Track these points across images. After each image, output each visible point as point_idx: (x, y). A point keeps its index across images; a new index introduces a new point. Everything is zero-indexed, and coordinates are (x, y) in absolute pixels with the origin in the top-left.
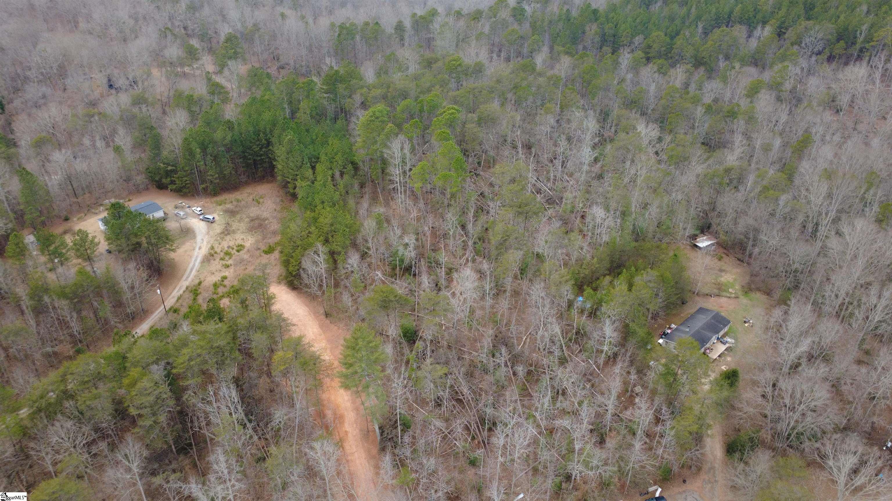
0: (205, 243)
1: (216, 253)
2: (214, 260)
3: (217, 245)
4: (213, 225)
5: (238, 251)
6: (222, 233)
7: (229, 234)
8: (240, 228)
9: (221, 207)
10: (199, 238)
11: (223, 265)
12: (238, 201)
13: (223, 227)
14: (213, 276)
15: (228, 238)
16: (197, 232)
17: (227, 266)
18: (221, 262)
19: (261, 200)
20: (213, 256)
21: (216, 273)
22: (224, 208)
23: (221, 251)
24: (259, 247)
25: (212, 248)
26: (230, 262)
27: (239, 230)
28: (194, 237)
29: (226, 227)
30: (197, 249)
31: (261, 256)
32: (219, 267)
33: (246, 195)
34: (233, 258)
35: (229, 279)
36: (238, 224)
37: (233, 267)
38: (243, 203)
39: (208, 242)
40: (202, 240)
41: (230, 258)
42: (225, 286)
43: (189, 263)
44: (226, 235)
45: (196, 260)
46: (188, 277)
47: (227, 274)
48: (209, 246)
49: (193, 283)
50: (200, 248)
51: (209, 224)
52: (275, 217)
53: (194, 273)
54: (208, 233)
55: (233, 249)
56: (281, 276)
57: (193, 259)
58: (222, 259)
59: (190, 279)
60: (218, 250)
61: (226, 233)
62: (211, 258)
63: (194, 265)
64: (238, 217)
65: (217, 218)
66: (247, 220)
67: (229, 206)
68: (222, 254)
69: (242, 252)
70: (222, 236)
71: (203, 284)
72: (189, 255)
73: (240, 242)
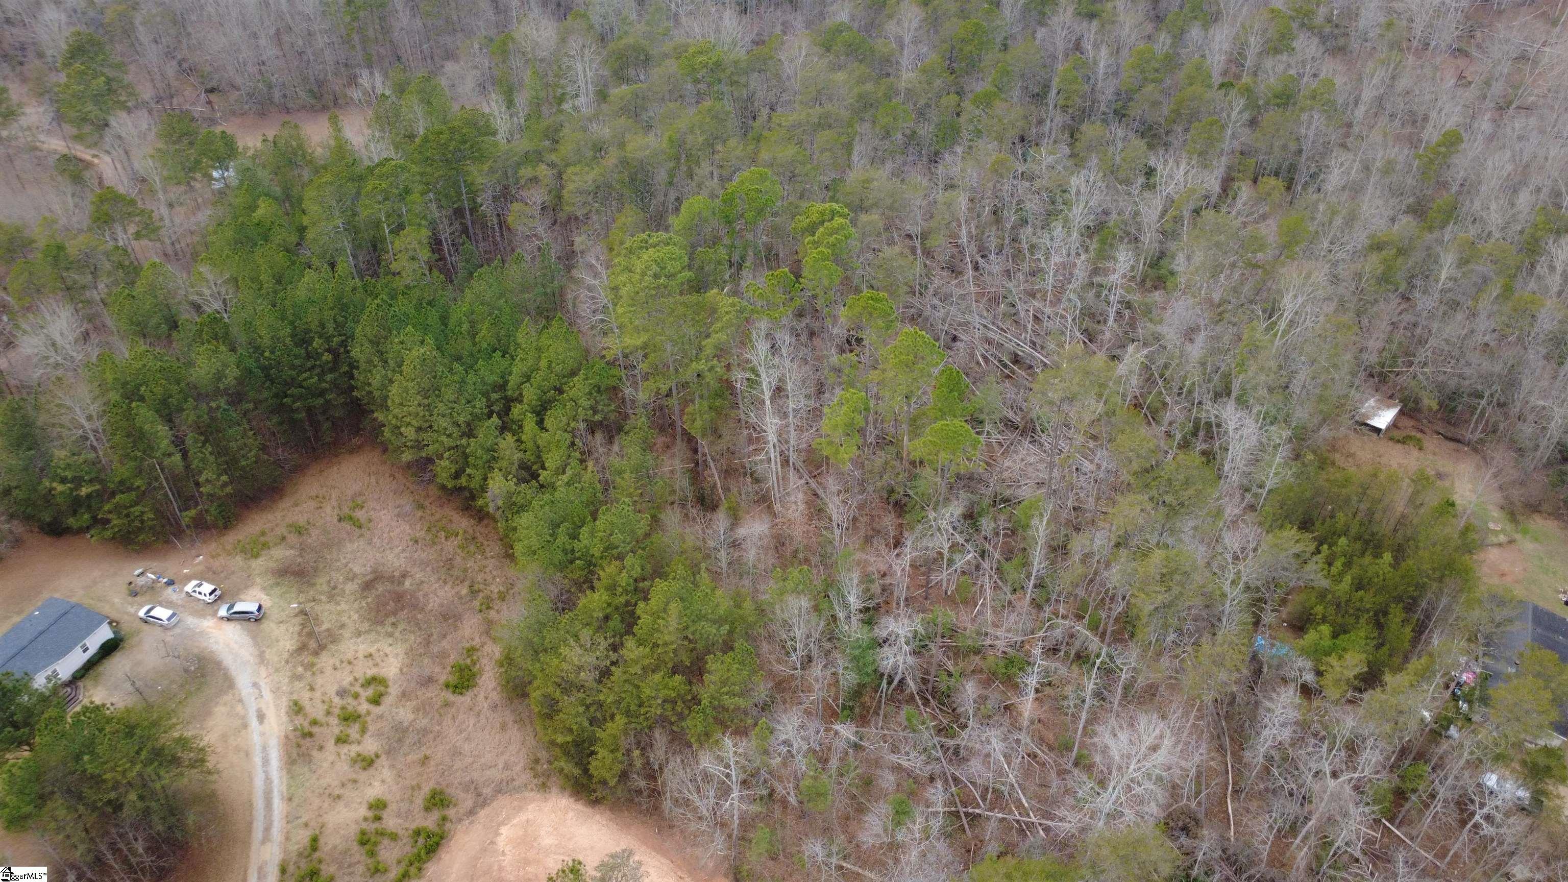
0: (268, 695)
1: (314, 723)
2: (321, 748)
3: (306, 695)
4: (268, 626)
5: (376, 701)
6: (302, 648)
7: (322, 647)
8: (345, 619)
9: (260, 561)
10: (243, 681)
11: (354, 761)
12: (299, 531)
13: (294, 626)
14: (340, 806)
15: (326, 660)
16: (228, 661)
17: (367, 763)
18: (344, 749)
19: (360, 514)
20: (311, 735)
21: (348, 793)
22: (272, 565)
23: (328, 713)
24: (427, 672)
25: (297, 709)
26: (370, 746)
27: (343, 626)
28: (229, 683)
29: (303, 626)
30: (254, 722)
31: (447, 704)
32: (344, 768)
33: (313, 504)
34: (372, 728)
35: (393, 807)
36: (331, 607)
37: (383, 761)
38: (315, 533)
39: (276, 691)
40: (255, 685)
41: (364, 731)
42: (394, 837)
43: (251, 779)
44: (316, 654)
45: (266, 762)
46: (267, 829)
47: (375, 791)
48: (284, 702)
49: (294, 848)
50: (261, 717)
51: (252, 626)
52: (424, 564)
53: (278, 806)
54: (262, 658)
55: (356, 696)
56: (537, 761)
57: (258, 760)
58: (341, 740)
59: (277, 833)
60: (316, 710)
61: (313, 644)
62: (307, 742)
63: (268, 780)
64: (322, 582)
65: (267, 602)
66: (350, 587)
67: (281, 554)
68: (334, 721)
69: (387, 701)
70: (307, 658)
71: (322, 841)
72: (238, 749)
73: (366, 670)
